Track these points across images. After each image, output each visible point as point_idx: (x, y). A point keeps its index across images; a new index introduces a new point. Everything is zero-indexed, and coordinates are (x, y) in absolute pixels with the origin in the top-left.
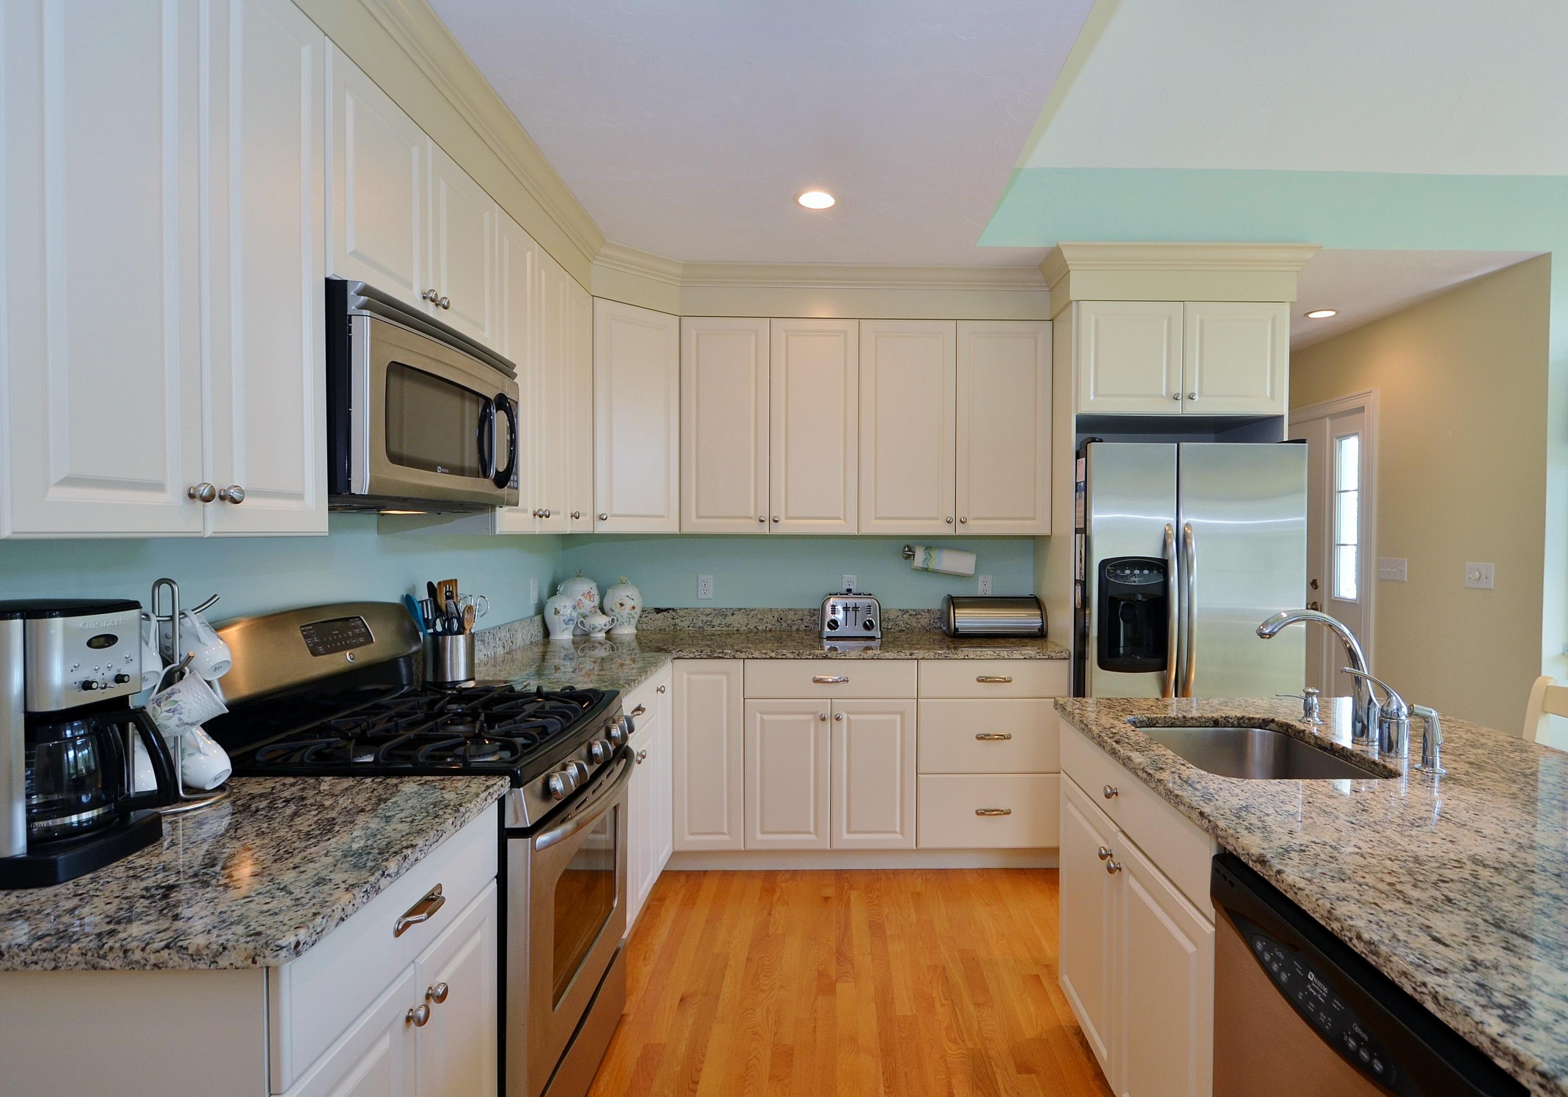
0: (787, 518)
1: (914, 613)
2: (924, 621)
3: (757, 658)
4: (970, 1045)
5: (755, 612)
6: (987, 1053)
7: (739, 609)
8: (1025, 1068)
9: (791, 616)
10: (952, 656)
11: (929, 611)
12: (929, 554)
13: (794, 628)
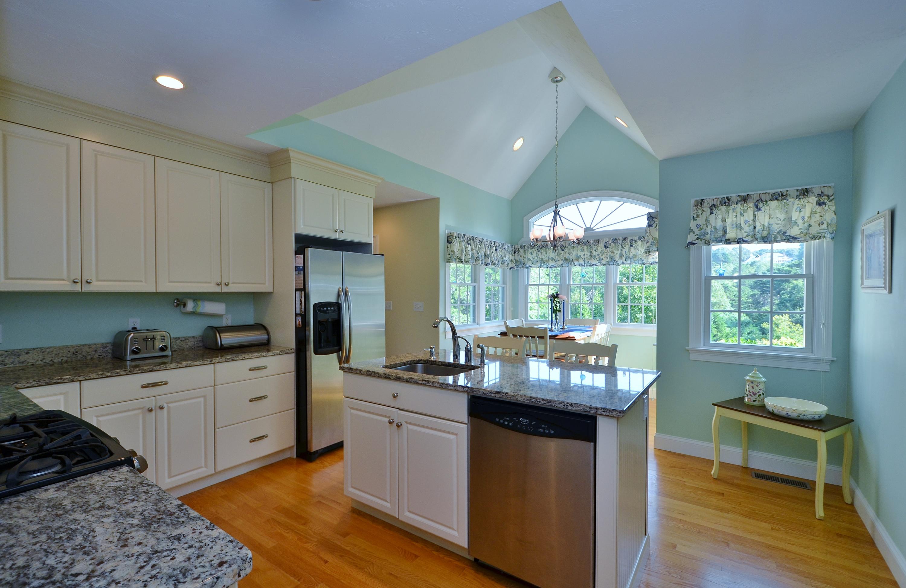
0: (98, 280)
1: (183, 339)
2: (190, 343)
3: (94, 379)
4: (316, 540)
5: (51, 350)
6: (325, 538)
7: (34, 349)
8: (345, 535)
9: (86, 349)
10: (235, 359)
11: (193, 337)
12: (197, 303)
13: (89, 357)
